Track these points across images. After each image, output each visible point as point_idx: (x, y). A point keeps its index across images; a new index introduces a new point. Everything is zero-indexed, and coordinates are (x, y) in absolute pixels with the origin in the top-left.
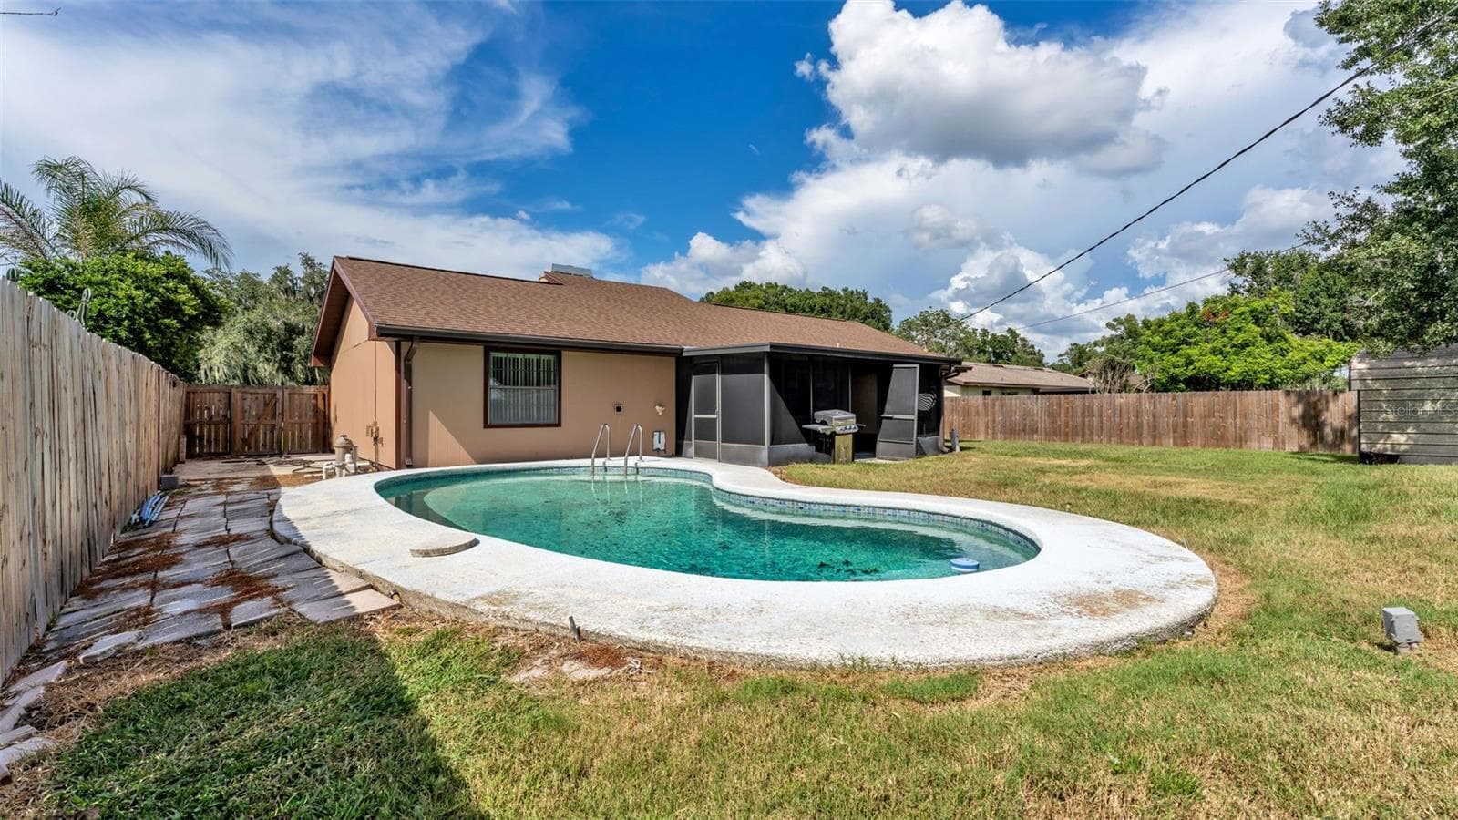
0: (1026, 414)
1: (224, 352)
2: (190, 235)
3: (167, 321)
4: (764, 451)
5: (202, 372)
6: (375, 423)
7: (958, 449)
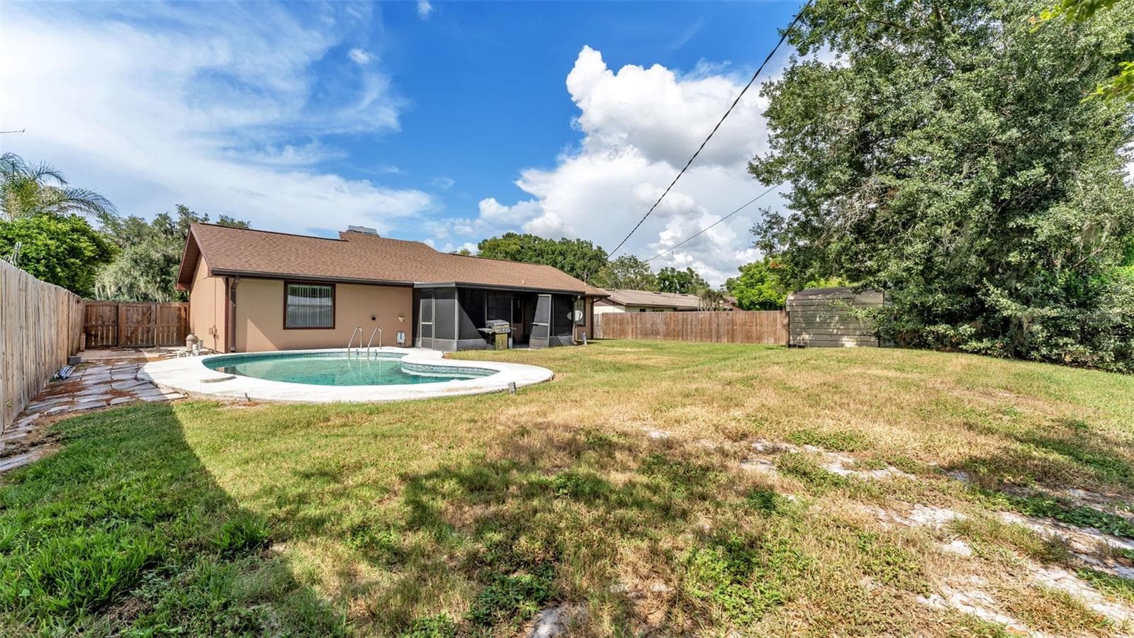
0: (653, 324)
1: (114, 275)
2: (89, 203)
3: (72, 260)
4: (454, 343)
5: (96, 289)
6: (215, 326)
7: (586, 343)
